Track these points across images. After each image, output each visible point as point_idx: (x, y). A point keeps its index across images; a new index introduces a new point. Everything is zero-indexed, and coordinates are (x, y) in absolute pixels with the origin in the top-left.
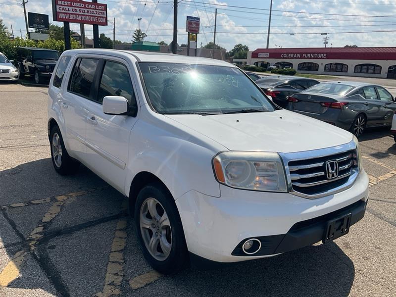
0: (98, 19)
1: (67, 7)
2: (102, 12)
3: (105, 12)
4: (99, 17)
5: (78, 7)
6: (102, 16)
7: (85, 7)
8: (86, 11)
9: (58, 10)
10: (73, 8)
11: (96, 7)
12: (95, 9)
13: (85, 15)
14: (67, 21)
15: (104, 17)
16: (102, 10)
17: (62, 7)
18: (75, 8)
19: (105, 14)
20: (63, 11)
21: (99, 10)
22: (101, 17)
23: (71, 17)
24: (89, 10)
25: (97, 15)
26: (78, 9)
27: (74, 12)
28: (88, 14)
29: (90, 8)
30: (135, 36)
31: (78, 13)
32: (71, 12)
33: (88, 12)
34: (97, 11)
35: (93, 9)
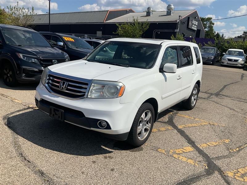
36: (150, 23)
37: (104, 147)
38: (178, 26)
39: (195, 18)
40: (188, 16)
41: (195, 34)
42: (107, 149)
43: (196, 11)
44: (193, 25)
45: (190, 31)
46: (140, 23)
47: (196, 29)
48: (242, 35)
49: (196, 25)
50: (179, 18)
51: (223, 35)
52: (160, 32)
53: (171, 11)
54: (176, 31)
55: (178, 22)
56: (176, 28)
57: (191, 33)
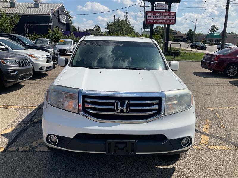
0: (170, 21)
1: (153, 16)
2: (173, 16)
3: (175, 16)
4: (171, 19)
5: (159, 15)
6: (173, 19)
7: (163, 15)
8: (163, 17)
9: (148, 18)
10: (156, 16)
11: (169, 14)
12: (169, 15)
13: (162, 19)
14: (152, 23)
15: (173, 20)
16: (173, 15)
17: (150, 16)
18: (157, 16)
19: (175, 18)
20: (151, 18)
21: (171, 15)
22: (171, 20)
23: (155, 21)
24: (165, 16)
25: (169, 19)
26: (159, 16)
27: (157, 18)
28: (164, 19)
29: (166, 15)
30: (211, 30)
31: (159, 18)
32: (155, 18)
33: (164, 17)
34: (170, 16)
35: (168, 15)
36: (21, 15)
37: (160, 167)
38: (51, 19)
39: (63, 11)
40: (58, 9)
41: (65, 27)
42: (164, 167)
43: (63, 5)
44: (63, 19)
45: (61, 24)
46: (9, 15)
47: (65, 23)
48: (94, 28)
49: (65, 19)
50: (51, 12)
51: (79, 28)
52: (32, 25)
53: (38, 4)
54: (50, 24)
55: (51, 15)
56: (50, 22)
57: (62, 26)
